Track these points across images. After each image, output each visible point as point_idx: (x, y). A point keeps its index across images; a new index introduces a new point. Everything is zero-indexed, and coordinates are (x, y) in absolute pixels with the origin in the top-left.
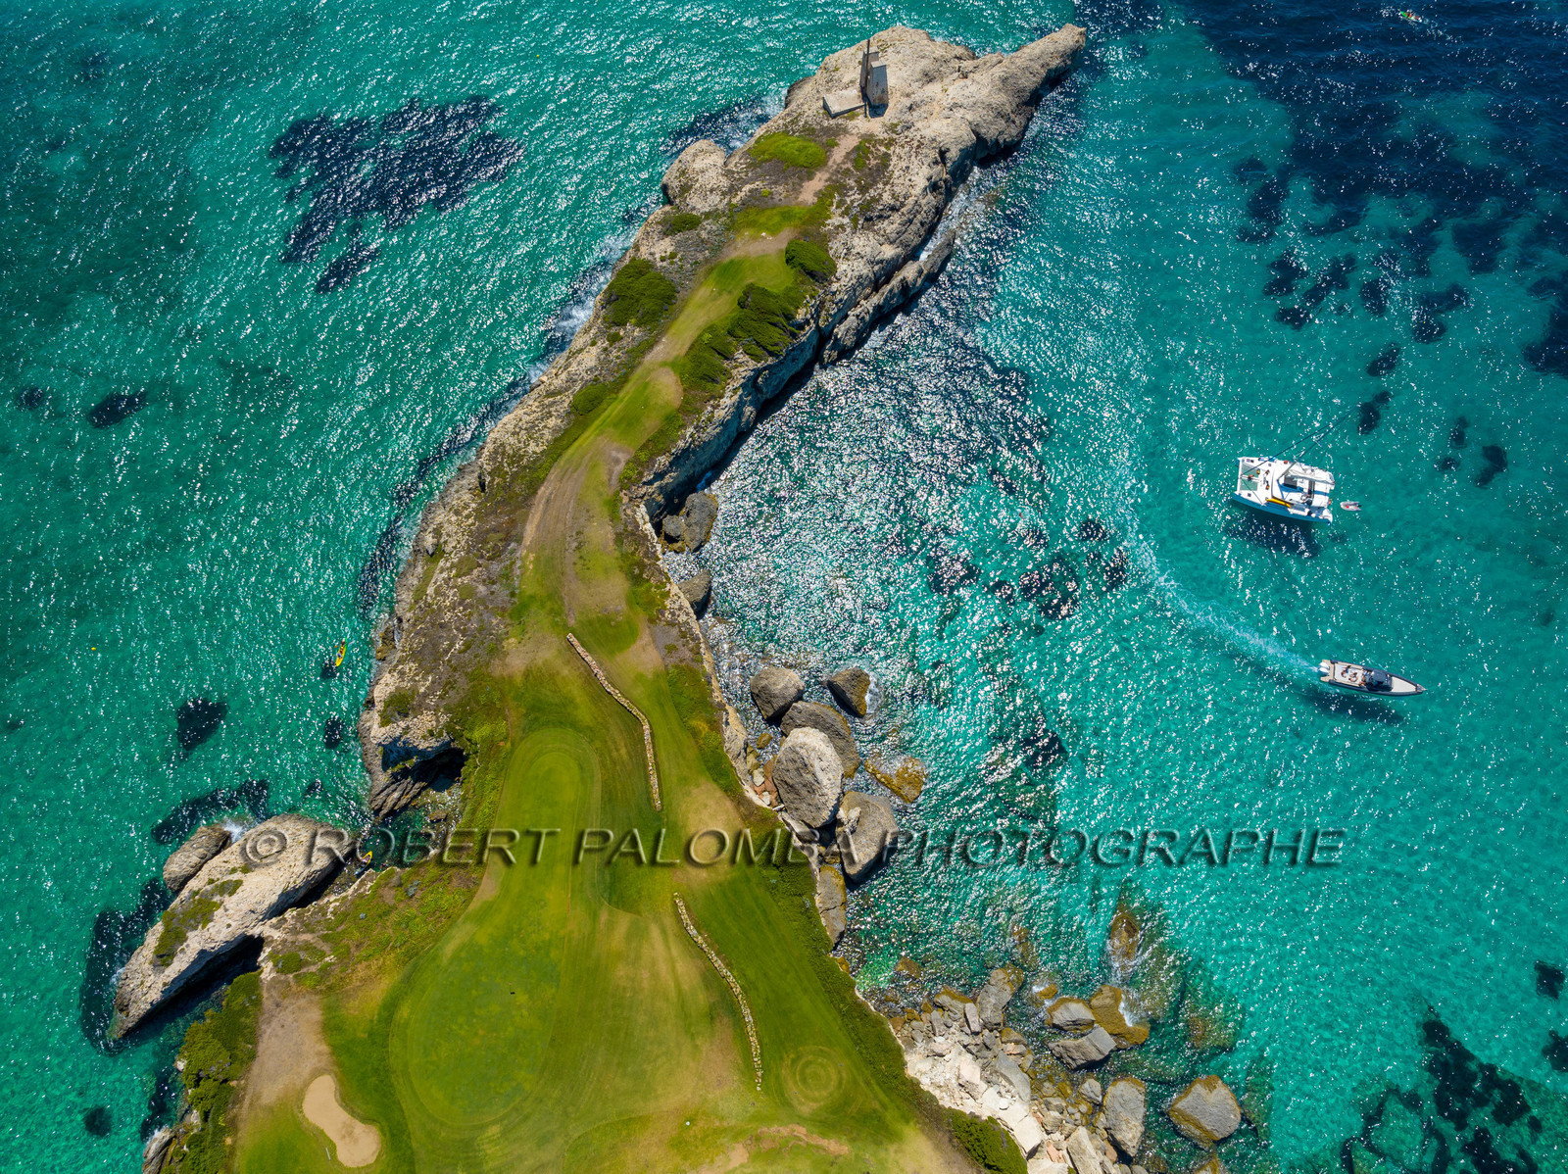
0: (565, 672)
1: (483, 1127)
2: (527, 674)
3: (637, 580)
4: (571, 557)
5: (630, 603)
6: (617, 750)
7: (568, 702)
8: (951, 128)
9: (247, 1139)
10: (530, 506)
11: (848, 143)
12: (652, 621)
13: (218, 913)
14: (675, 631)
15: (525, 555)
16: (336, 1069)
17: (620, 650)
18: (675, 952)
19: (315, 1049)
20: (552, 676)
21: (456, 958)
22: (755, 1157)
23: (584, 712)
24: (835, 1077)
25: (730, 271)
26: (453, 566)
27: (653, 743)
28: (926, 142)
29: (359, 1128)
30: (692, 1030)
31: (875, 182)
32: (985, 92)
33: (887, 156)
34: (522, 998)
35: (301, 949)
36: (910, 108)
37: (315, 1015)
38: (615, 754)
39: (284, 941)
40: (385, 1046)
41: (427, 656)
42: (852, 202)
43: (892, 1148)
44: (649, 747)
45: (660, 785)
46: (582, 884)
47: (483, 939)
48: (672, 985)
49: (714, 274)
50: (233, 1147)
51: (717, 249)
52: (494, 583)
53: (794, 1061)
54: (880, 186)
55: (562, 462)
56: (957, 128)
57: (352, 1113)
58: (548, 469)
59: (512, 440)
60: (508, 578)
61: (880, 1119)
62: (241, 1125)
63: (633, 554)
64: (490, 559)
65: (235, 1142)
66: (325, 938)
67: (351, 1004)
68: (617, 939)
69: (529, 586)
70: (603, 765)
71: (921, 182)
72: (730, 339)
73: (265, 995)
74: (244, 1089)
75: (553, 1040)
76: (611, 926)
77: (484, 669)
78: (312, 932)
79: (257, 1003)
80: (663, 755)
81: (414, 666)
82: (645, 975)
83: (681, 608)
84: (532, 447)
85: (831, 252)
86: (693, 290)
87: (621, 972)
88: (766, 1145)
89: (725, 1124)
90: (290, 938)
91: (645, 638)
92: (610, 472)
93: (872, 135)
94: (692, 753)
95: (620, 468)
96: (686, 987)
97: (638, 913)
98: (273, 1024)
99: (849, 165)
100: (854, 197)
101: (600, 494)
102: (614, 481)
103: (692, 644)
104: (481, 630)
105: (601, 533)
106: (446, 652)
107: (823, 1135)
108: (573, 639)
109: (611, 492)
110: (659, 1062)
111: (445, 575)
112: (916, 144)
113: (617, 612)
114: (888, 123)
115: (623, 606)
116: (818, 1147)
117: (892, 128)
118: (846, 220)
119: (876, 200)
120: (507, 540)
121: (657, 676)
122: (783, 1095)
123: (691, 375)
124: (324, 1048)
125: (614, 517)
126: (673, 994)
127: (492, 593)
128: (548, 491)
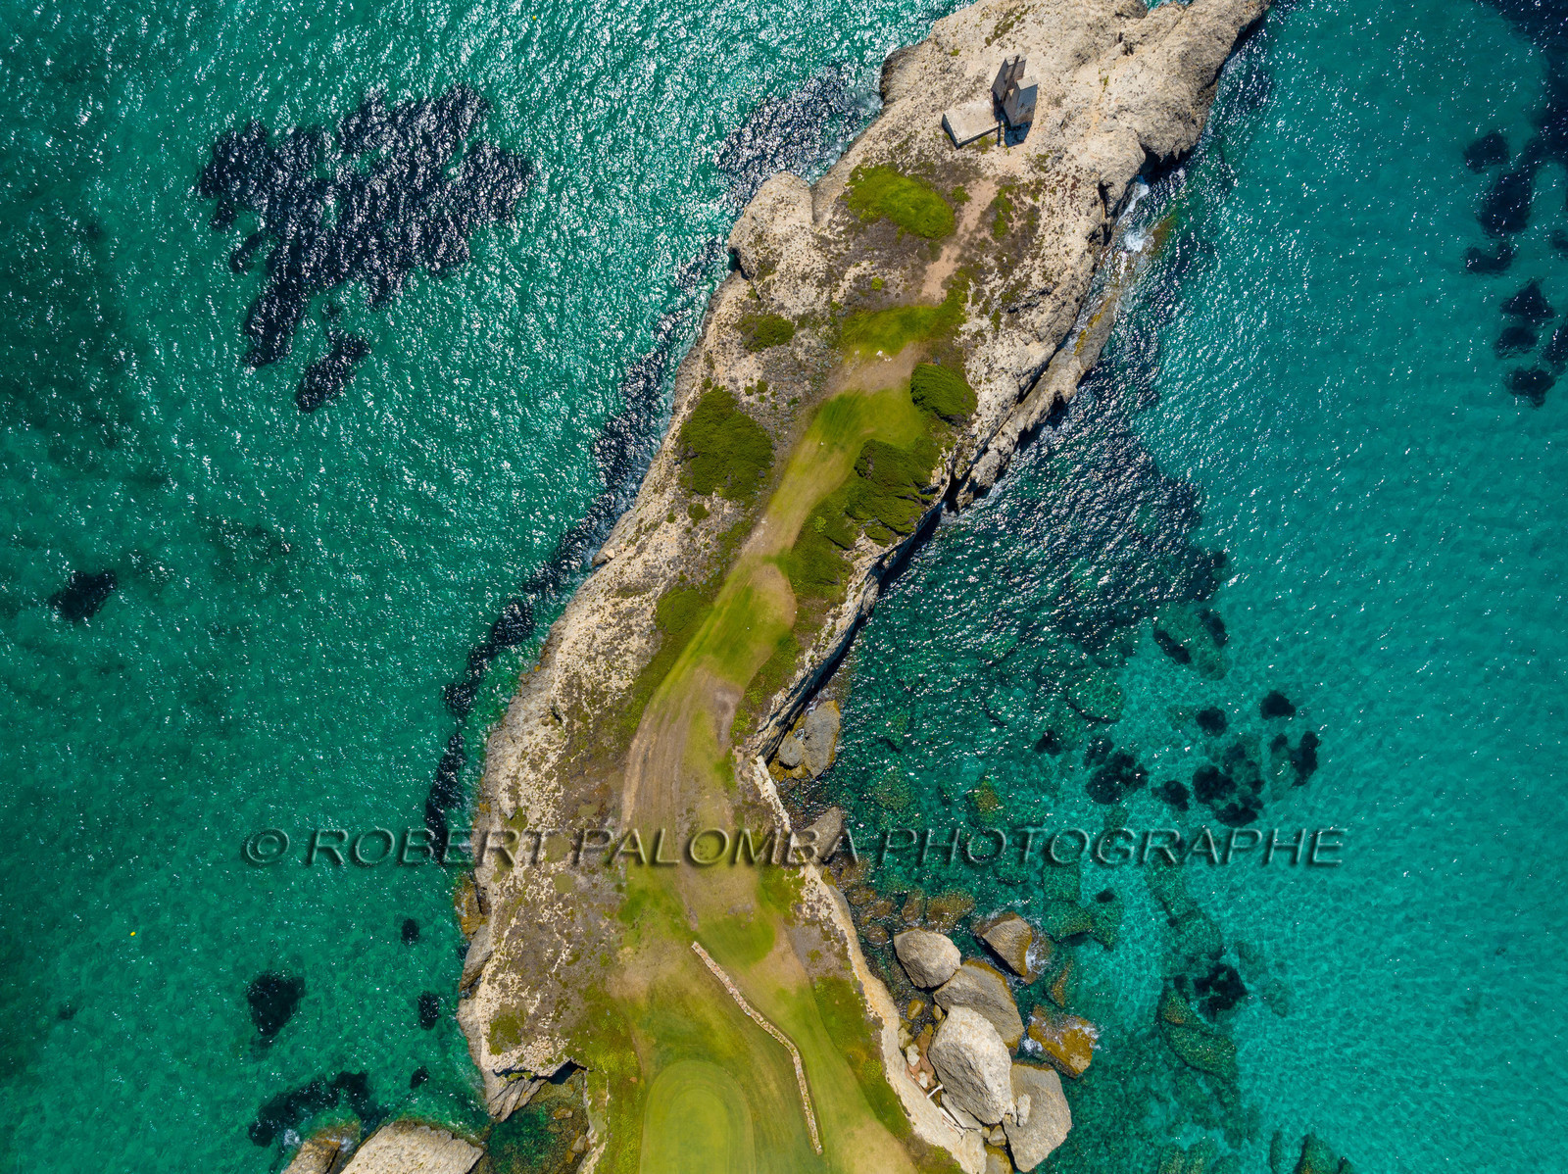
0: (695, 989)
2: (652, 995)
5: (761, 901)
6: (766, 1085)
7: (704, 1028)
8: (1115, 148)
10: (624, 767)
11: (983, 194)
12: (789, 921)
14: (816, 932)
17: (755, 959)
20: (681, 996)
23: (722, 1041)
25: (840, 415)
27: (805, 1074)
28: (1082, 176)
31: (1021, 257)
32: (1159, 81)
33: (1034, 210)
36: (1063, 125)
38: (763, 1090)
41: (529, 964)
42: (992, 291)
44: (802, 1083)
45: (818, 1125)
49: (819, 420)
51: (820, 379)
52: (594, 872)
54: (1027, 261)
55: (655, 703)
56: (1123, 147)
58: (638, 716)
59: (588, 669)
69: (638, 880)
70: (752, 1104)
71: (1077, 242)
72: (849, 521)
77: (599, 987)
80: (817, 1090)
81: (517, 978)
83: (820, 899)
84: (616, 682)
85: (970, 377)
86: (796, 445)
91: (784, 945)
92: (718, 724)
93: (1013, 178)
94: (851, 1085)
95: (729, 717)
99: (986, 234)
100: (995, 283)
101: (710, 756)
102: (724, 737)
103: (837, 947)
104: (588, 935)
105: (716, 809)
106: (552, 962)
108: (699, 950)
109: (722, 753)
112: (1070, 181)
113: (748, 913)
114: (1033, 155)
115: (752, 905)
117: (1039, 163)
118: (985, 322)
119: (1022, 285)
120: (603, 814)
121: (801, 991)
123: (806, 578)
125: (728, 785)
127: (595, 886)
128: (643, 746)
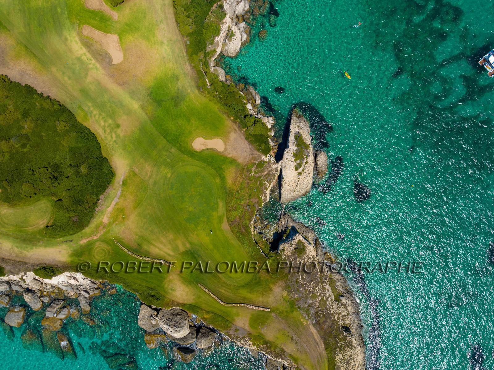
0: (261, 299)
1: (172, 174)
2: (271, 289)
3: (266, 343)
4: (292, 333)
5: (261, 334)
6: (225, 290)
7: (251, 292)
9: (228, 122)
10: (322, 337)
12: (250, 334)
13: (293, 159)
14: (241, 336)
15: (307, 322)
16: (222, 154)
17: (251, 318)
18: (162, 253)
19: (231, 154)
20: (263, 295)
21: (217, 203)
22: (101, 223)
23: (244, 293)
24: (97, 257)
26: (327, 300)
29: (203, 148)
30: (141, 238)
34: (191, 209)
35: (264, 169)
37: (240, 161)
38: (224, 288)
39: (270, 167)
40: (215, 169)
43: (70, 252)
44: (216, 298)
45: (204, 291)
46: (202, 248)
47: (215, 214)
48: (156, 244)
50: (229, 117)
52: (309, 306)
53: (109, 252)
55: (326, 360)
57: (207, 149)
58: (328, 354)
59: (350, 353)
60: (306, 311)
61: (78, 256)
62: (233, 123)
63: (275, 350)
64: (317, 312)
65: (230, 119)
66: (260, 177)
67: (234, 170)
68: (179, 243)
69: (296, 314)
70: (225, 283)
73: (259, 153)
74: (240, 131)
75: (174, 206)
76: (184, 245)
77: (285, 280)
78: (265, 175)
79: (258, 150)
80: (211, 299)
82: (164, 241)
83: (246, 344)
84: (340, 356)
87: (171, 236)
88: (101, 228)
89: (115, 224)
90: (270, 169)
91: (247, 327)
94: (203, 306)
96: (152, 246)
97: (180, 254)
98: (249, 149)
101: (302, 360)
103: (232, 336)
104: (298, 290)
105: (290, 348)
106: (302, 275)
107: (89, 241)
108: (267, 310)
109: (299, 363)
110: (143, 224)
111: (327, 295)
113: (262, 328)
115: (262, 331)
116: (88, 238)
120: (318, 322)
121: (233, 320)
122: (106, 242)
124: (230, 156)
125: (291, 356)
126: (153, 242)
127: (306, 303)
128: (320, 347)
